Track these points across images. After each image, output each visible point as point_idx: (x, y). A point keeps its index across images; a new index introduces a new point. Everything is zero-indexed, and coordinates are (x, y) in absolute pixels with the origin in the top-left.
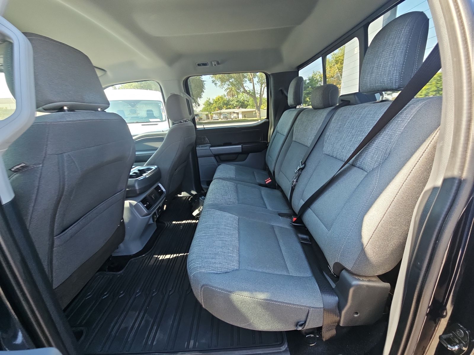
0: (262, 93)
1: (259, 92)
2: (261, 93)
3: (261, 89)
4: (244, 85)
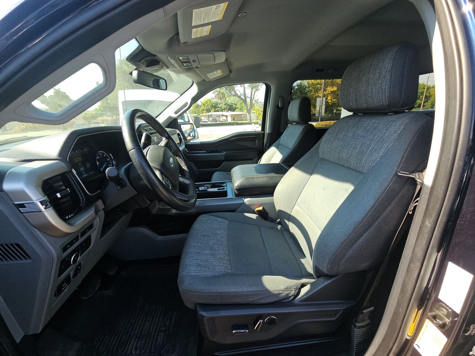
0: (253, 97)
1: (250, 96)
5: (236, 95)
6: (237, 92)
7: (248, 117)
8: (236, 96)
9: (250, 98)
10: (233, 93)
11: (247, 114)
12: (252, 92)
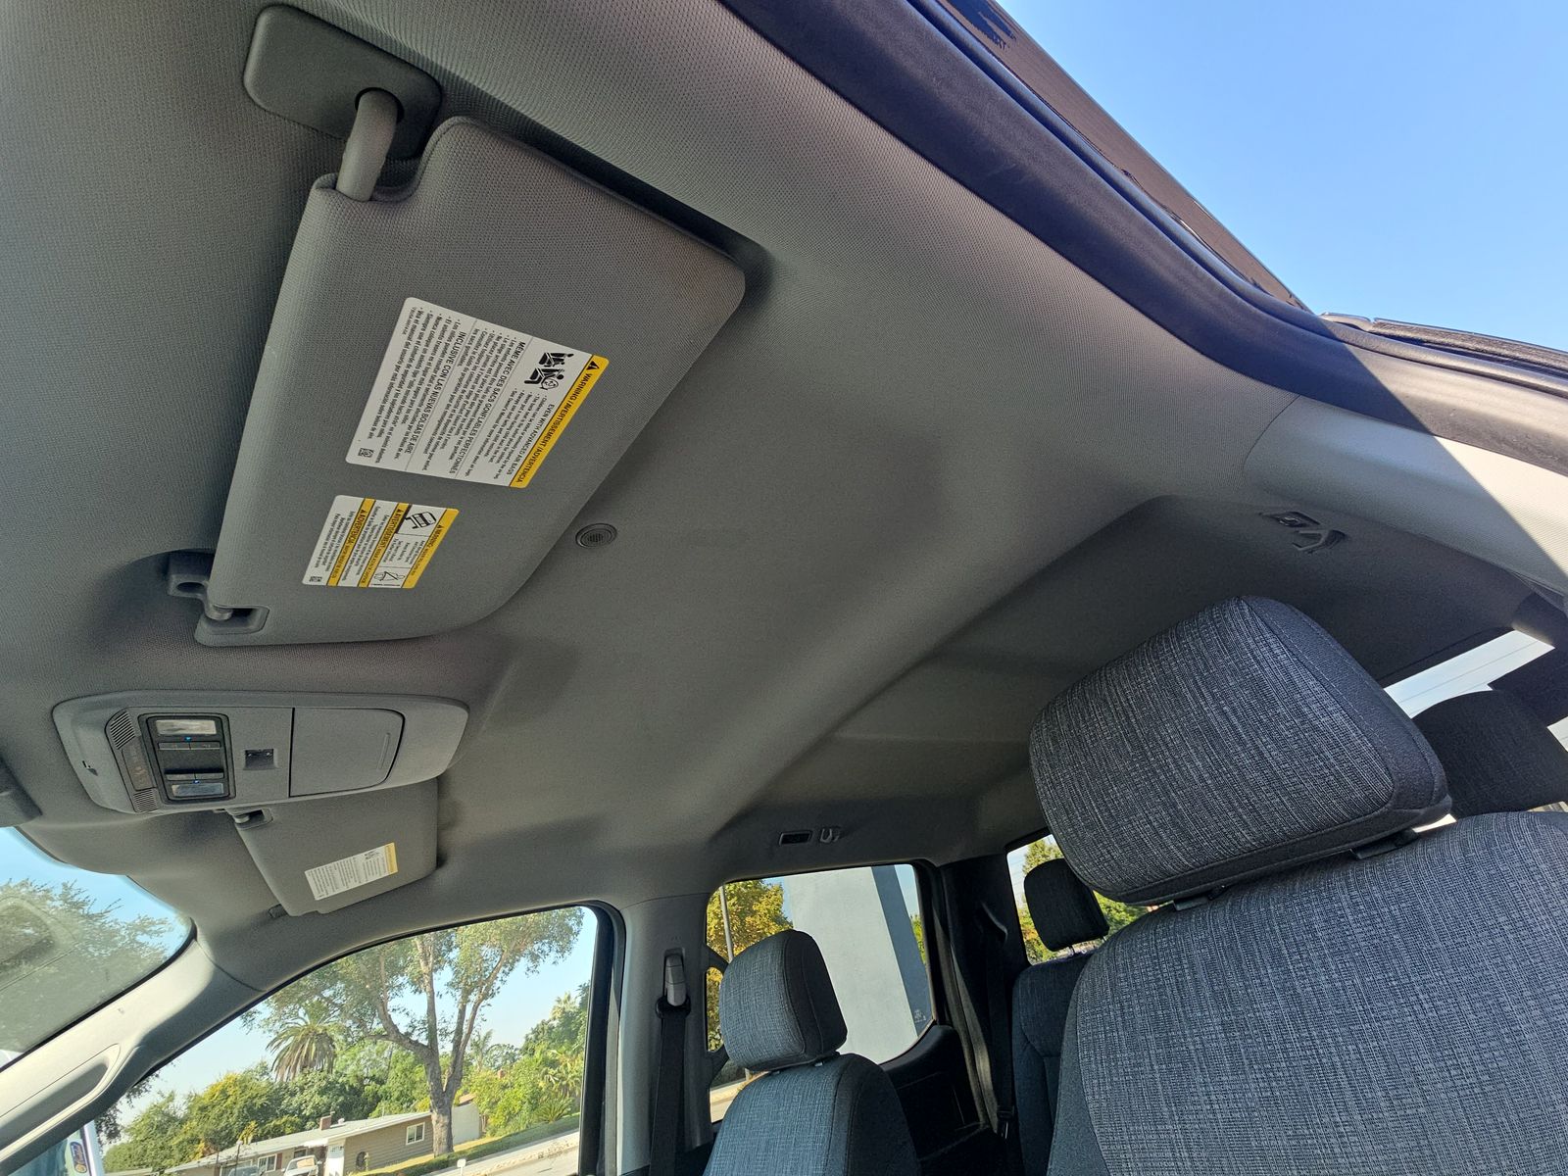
0: (465, 1029)
1: (452, 1027)
2: (459, 1031)
3: (462, 1012)
4: (391, 1004)
5: (391, 1031)
6: (397, 1018)
7: (439, 1132)
8: (386, 1037)
9: (452, 1036)
10: (377, 1026)
11: (434, 1117)
12: (464, 1007)
